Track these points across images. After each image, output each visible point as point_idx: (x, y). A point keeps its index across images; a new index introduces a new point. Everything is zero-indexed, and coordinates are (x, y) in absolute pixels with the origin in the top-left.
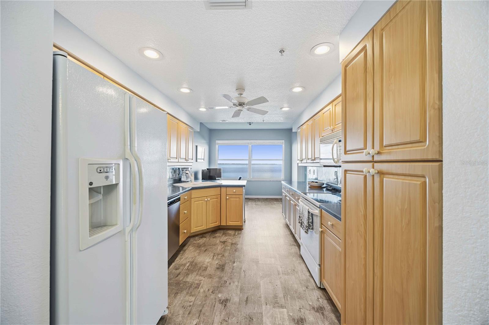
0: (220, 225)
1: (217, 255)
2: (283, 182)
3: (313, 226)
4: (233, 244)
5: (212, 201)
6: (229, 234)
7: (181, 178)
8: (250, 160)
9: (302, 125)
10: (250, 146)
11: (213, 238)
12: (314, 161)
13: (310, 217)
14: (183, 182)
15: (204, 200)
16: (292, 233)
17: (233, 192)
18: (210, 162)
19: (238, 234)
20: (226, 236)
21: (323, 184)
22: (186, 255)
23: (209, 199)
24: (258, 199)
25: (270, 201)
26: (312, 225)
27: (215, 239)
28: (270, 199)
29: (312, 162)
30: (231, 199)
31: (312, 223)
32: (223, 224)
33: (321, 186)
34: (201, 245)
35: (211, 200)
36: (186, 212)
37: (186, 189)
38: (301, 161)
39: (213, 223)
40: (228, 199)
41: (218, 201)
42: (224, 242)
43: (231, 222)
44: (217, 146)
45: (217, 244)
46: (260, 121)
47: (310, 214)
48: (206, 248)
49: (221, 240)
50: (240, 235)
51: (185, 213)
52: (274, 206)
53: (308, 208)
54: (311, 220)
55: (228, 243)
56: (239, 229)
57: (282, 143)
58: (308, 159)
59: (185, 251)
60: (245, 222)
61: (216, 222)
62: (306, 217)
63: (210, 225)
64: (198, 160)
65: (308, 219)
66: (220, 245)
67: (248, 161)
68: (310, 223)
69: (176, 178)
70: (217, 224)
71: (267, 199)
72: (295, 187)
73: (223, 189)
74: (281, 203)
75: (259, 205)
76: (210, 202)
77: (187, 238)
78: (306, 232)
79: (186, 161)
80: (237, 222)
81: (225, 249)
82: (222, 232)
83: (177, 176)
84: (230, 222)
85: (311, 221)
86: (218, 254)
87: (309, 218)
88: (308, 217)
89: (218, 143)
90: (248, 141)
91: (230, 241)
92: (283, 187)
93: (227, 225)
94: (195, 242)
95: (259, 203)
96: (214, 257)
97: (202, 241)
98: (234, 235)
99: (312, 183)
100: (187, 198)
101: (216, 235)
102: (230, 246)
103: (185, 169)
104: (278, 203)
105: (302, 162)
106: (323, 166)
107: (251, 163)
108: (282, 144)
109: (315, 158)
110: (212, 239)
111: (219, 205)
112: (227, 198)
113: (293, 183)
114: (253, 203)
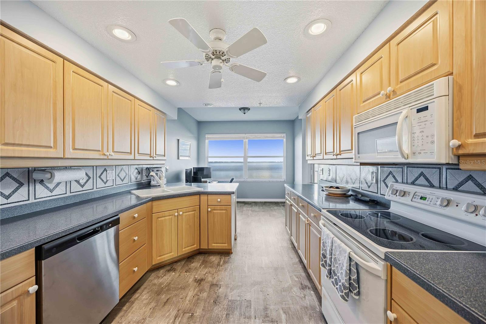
0: (199, 248)
1: (182, 314)
2: (285, 185)
3: (359, 288)
4: (213, 284)
5: (186, 215)
6: (211, 263)
7: (150, 182)
8: (245, 158)
9: (313, 107)
10: (245, 142)
11: (186, 272)
12: (339, 157)
13: (354, 270)
14: (153, 186)
15: (173, 215)
16: (301, 261)
17: (218, 201)
18: (198, 159)
19: (225, 262)
20: (206, 267)
21: (349, 191)
22: (130, 314)
23: (181, 213)
24: (256, 203)
25: (269, 205)
26: (357, 286)
27: (188, 274)
28: (269, 202)
29: (335, 157)
30: (215, 211)
31: (358, 281)
32: (204, 246)
33: (345, 194)
34: (163, 287)
35: (184, 214)
36: (136, 238)
37: (143, 199)
38: (313, 157)
39: (187, 247)
40: (209, 211)
41: (196, 214)
42: (199, 281)
43: (214, 243)
44: (207, 141)
45: (189, 285)
46: (255, 106)
47: (352, 263)
48: (168, 297)
49: (196, 277)
50: (226, 265)
51: (134, 240)
52: (274, 213)
53: (348, 250)
54: (356, 276)
55: (206, 283)
56: (226, 253)
57: (282, 137)
58: (326, 153)
59: (133, 303)
60: (235, 239)
61: (194, 245)
62: (344, 268)
63: (184, 250)
64: (181, 158)
65: (349, 272)
66: (192, 289)
67: (243, 158)
68: (352, 281)
69: (143, 181)
70: (195, 247)
71: (265, 203)
72: (299, 192)
73: (203, 198)
74: (282, 209)
75: (256, 211)
76: (184, 217)
77: (147, 272)
78: (342, 297)
79: (152, 158)
80: (223, 243)
81: (198, 299)
82: (201, 258)
83: (145, 178)
84: (214, 245)
85: (354, 277)
86: (184, 310)
87: (350, 270)
88: (348, 268)
89: (208, 138)
90: (243, 135)
91: (210, 279)
92: (286, 192)
93: (209, 248)
94: (156, 281)
95: (256, 208)
96: (177, 318)
97: (168, 279)
98: (218, 265)
99: (331, 189)
100: (138, 216)
101: (193, 265)
102: (208, 290)
103: (156, 169)
104: (279, 208)
105: (315, 158)
106: (359, 164)
107: (247, 160)
108: (282, 139)
109: (340, 151)
110: (184, 274)
111: (197, 220)
112: (209, 209)
113: (296, 187)
114: (248, 209)
